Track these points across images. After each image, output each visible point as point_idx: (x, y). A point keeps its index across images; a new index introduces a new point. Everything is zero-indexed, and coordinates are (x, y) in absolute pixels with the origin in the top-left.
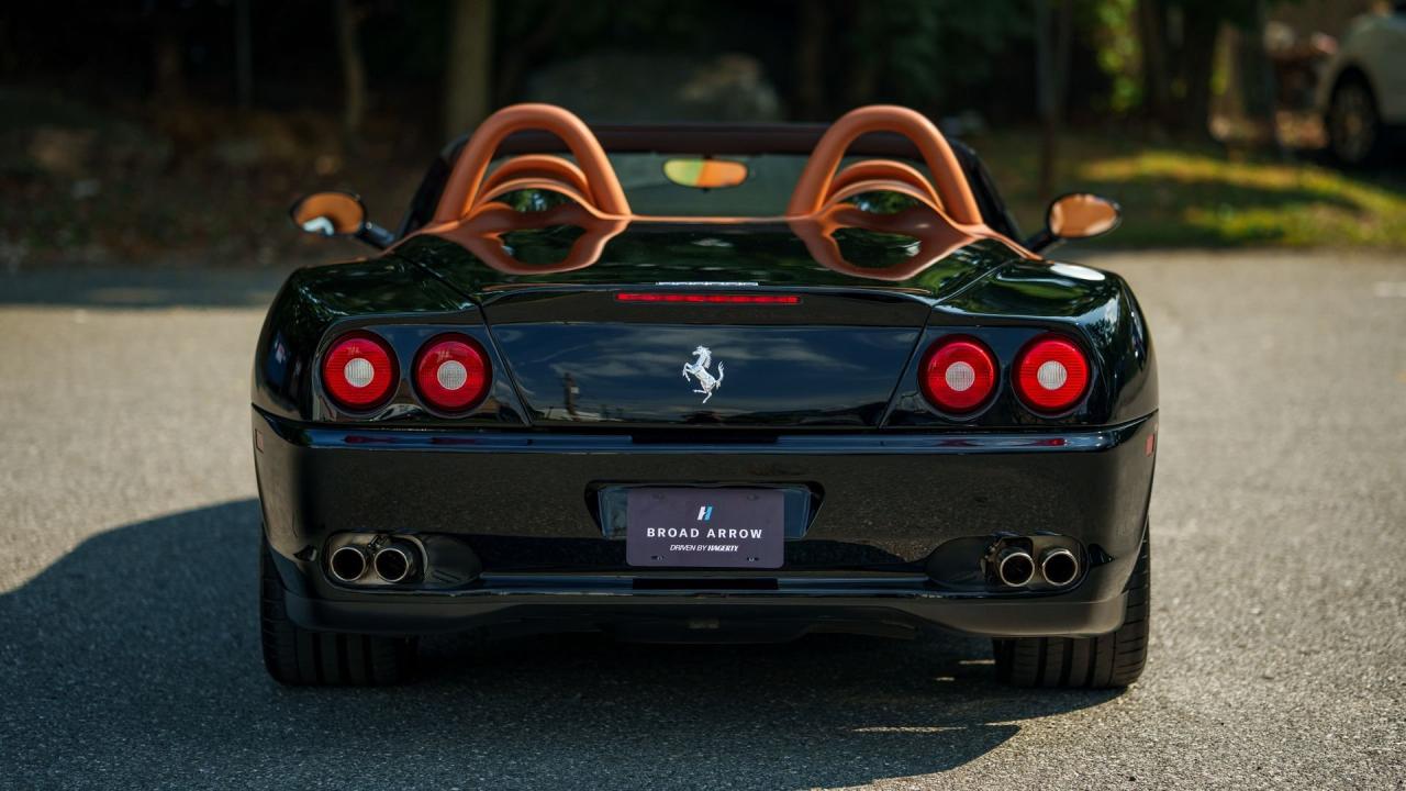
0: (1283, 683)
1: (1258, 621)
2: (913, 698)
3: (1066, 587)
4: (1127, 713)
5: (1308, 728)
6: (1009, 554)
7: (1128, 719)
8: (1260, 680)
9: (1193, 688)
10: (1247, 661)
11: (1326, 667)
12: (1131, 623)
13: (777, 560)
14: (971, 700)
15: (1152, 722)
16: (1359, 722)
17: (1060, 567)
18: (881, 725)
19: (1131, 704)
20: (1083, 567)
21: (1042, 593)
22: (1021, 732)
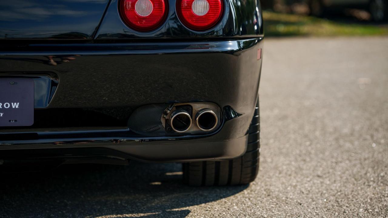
0: (328, 179)
1: (310, 148)
2: (137, 195)
3: (212, 132)
4: (249, 199)
5: (348, 205)
6: (176, 113)
7: (249, 203)
8: (317, 178)
9: (283, 183)
10: (308, 168)
11: (347, 170)
12: (251, 151)
13: (29, 121)
14: (166, 195)
15: (263, 205)
16: (374, 201)
17: (207, 120)
18: (113, 214)
19: (252, 194)
20: (221, 120)
21: (198, 136)
22: (191, 214)
